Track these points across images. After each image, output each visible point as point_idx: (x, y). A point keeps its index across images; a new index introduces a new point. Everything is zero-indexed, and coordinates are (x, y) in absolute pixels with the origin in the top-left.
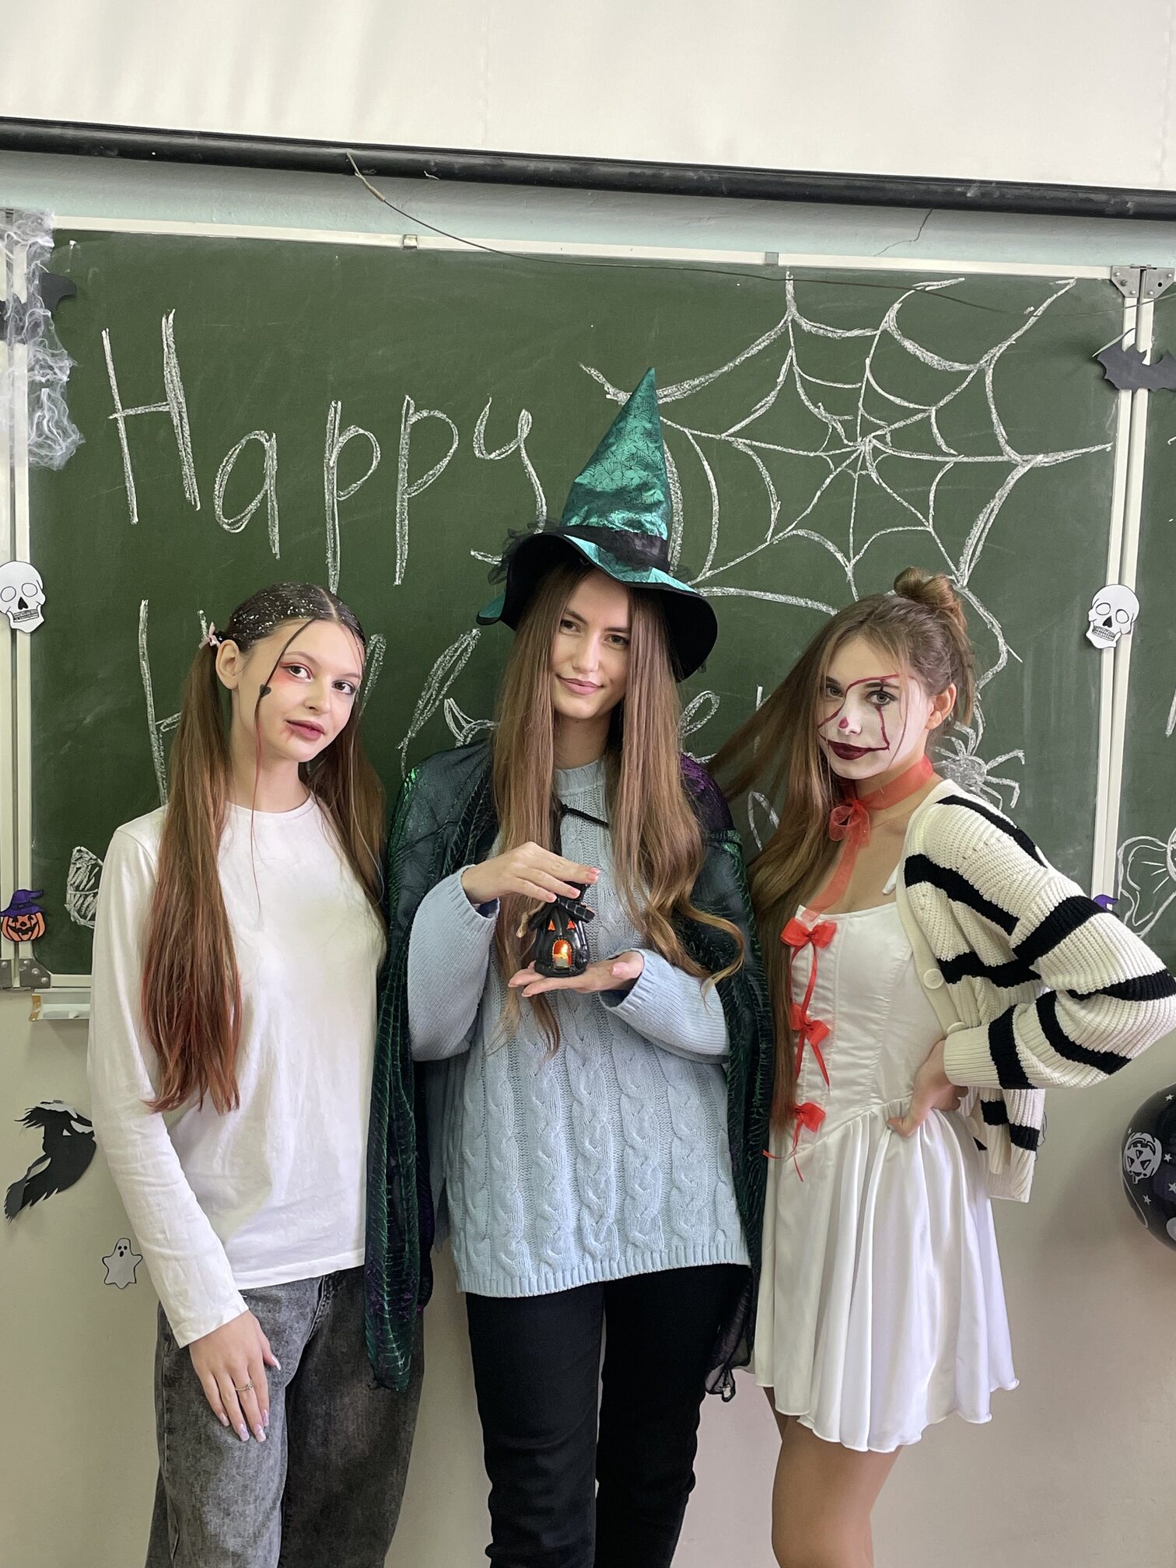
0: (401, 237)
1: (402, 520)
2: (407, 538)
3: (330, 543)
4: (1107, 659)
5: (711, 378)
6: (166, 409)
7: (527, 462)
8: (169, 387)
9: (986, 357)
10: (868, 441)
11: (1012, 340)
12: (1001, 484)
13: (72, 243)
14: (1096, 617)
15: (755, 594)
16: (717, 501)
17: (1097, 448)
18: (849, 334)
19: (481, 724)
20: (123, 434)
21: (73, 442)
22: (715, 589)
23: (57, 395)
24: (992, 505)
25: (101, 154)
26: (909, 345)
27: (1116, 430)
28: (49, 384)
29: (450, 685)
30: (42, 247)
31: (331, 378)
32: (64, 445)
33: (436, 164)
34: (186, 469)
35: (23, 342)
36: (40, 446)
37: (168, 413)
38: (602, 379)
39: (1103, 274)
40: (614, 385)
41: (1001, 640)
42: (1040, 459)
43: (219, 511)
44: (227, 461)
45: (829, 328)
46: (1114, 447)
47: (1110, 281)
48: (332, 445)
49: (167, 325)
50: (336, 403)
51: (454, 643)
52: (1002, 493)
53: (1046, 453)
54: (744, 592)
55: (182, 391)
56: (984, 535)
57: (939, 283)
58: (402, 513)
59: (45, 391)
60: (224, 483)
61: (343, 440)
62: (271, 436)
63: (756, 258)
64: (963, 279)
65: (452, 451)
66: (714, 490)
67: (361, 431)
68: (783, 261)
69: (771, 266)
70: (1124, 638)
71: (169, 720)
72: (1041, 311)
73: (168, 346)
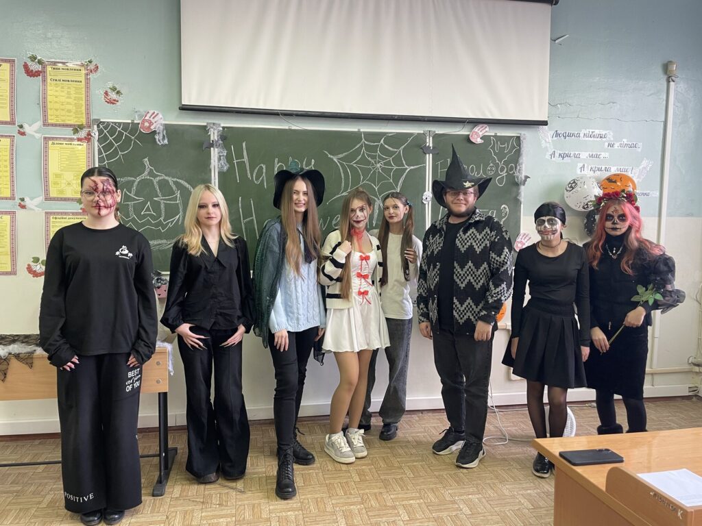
0: (289, 127)
4: (427, 206)
5: (348, 153)
8: (244, 156)
9: (401, 148)
10: (379, 164)
11: (406, 145)
12: (405, 172)
13: (226, 129)
14: (424, 198)
16: (350, 176)
17: (423, 165)
18: (374, 144)
20: (236, 165)
21: (228, 167)
23: (224, 158)
24: (403, 176)
25: (232, 113)
26: (386, 146)
27: (426, 161)
28: (222, 156)
30: (220, 130)
31: (275, 154)
33: (295, 113)
34: (248, 172)
35: (217, 148)
36: (221, 167)
37: (244, 161)
38: (327, 153)
39: (422, 132)
40: (330, 154)
42: (412, 167)
43: (254, 180)
44: (256, 170)
45: (370, 143)
46: (426, 165)
47: (424, 133)
48: (276, 166)
50: (277, 159)
52: (405, 174)
55: (247, 157)
56: (402, 182)
57: (391, 134)
60: (255, 174)
61: (278, 166)
62: (264, 165)
63: (356, 130)
64: (395, 133)
66: (350, 174)
67: (282, 164)
68: (362, 130)
69: (359, 131)
70: (430, 201)
71: (245, 220)
72: (411, 139)
73: (244, 148)
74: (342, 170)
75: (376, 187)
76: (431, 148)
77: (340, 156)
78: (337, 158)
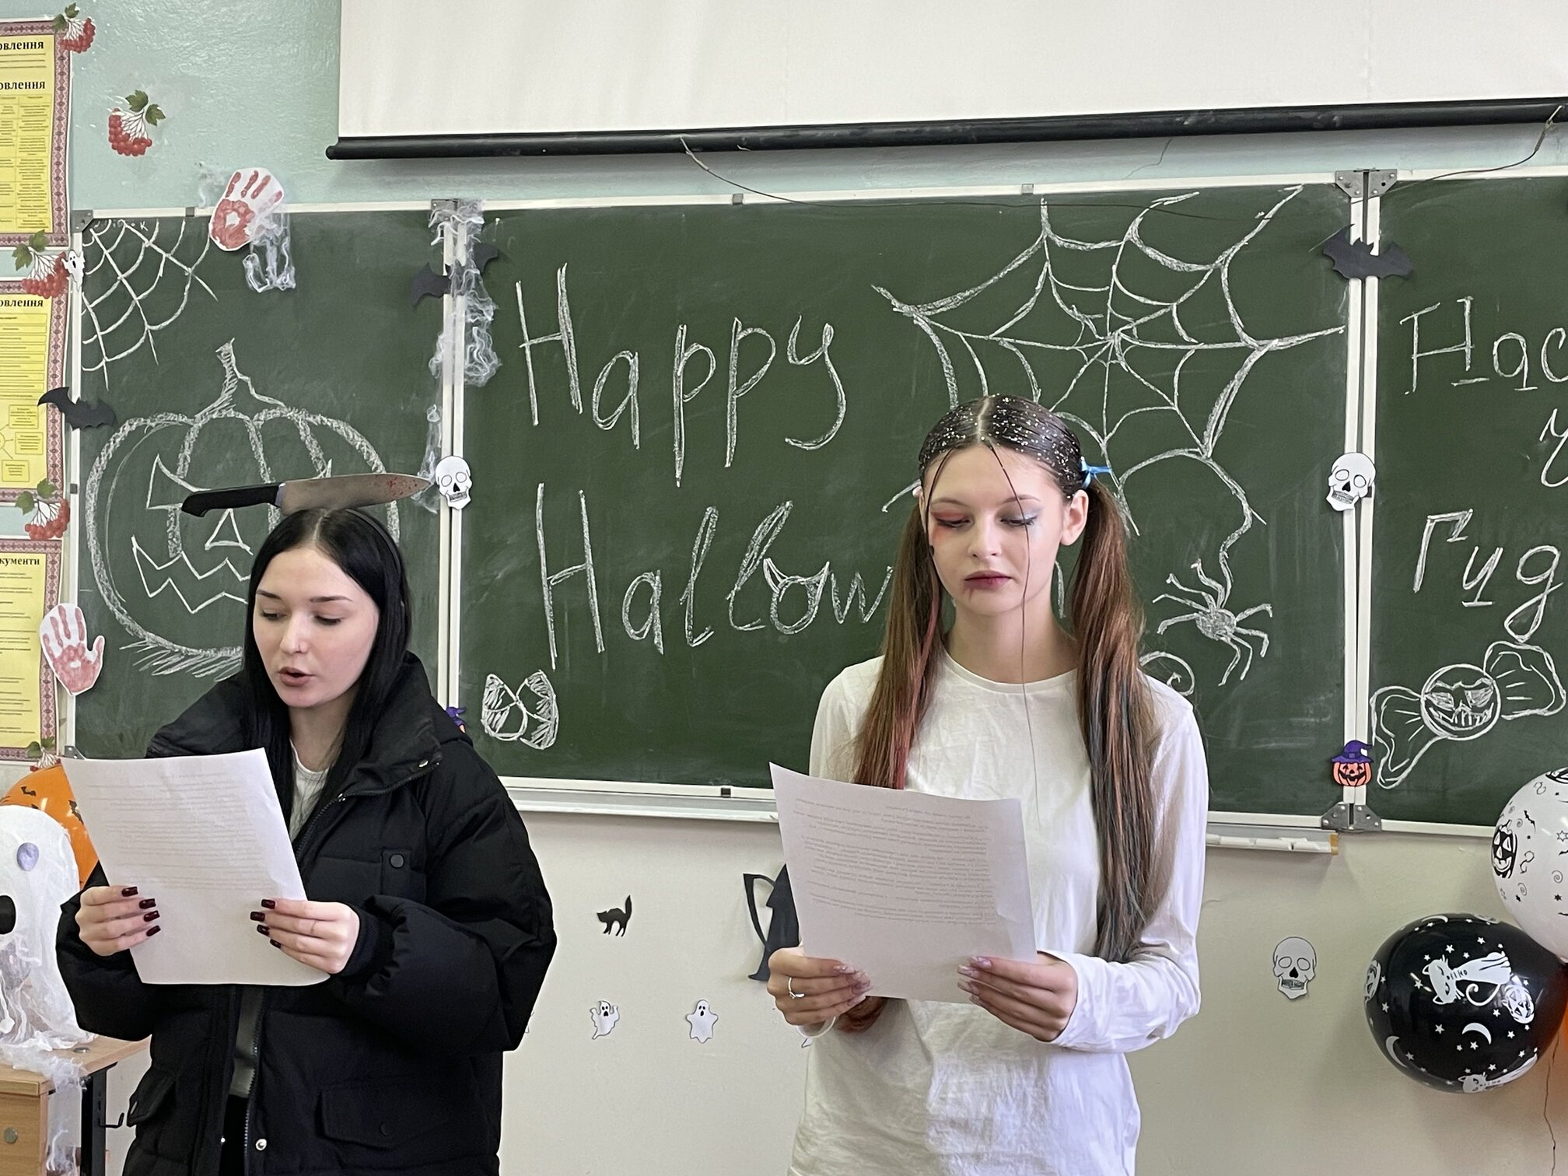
0: (730, 196)
1: (732, 416)
2: (735, 430)
3: (677, 436)
4: (1349, 522)
5: (979, 290)
6: (558, 338)
8: (561, 322)
9: (1221, 258)
10: (1116, 334)
11: (1244, 242)
12: (1240, 366)
13: (498, 220)
14: (1335, 482)
17: (1330, 331)
18: (1096, 246)
19: (794, 580)
20: (529, 359)
21: (494, 365)
23: (483, 331)
24: (1232, 385)
25: (509, 154)
26: (1150, 252)
27: (1347, 315)
28: (478, 324)
29: (769, 548)
30: (475, 225)
31: (679, 308)
32: (488, 368)
33: (745, 139)
34: (573, 382)
35: (461, 294)
36: (470, 369)
37: (561, 341)
38: (889, 296)
39: (1329, 179)
40: (899, 301)
41: (1245, 505)
42: (1275, 344)
43: (596, 414)
44: (602, 375)
45: (1079, 243)
47: (1336, 184)
48: (680, 359)
49: (561, 275)
51: (771, 514)
52: (1241, 375)
53: (1281, 337)
55: (571, 324)
56: (1226, 412)
57: (1176, 198)
58: (732, 410)
59: (475, 329)
60: (600, 391)
61: (687, 355)
62: (634, 355)
63: (1013, 190)
64: (1197, 193)
65: (771, 359)
67: (701, 347)
68: (1039, 190)
70: (1364, 501)
71: (556, 576)
72: (1270, 215)
73: (562, 291)
74: (950, 366)
75: (1103, 438)
76: (1375, 252)
77: (942, 307)
78: (929, 313)
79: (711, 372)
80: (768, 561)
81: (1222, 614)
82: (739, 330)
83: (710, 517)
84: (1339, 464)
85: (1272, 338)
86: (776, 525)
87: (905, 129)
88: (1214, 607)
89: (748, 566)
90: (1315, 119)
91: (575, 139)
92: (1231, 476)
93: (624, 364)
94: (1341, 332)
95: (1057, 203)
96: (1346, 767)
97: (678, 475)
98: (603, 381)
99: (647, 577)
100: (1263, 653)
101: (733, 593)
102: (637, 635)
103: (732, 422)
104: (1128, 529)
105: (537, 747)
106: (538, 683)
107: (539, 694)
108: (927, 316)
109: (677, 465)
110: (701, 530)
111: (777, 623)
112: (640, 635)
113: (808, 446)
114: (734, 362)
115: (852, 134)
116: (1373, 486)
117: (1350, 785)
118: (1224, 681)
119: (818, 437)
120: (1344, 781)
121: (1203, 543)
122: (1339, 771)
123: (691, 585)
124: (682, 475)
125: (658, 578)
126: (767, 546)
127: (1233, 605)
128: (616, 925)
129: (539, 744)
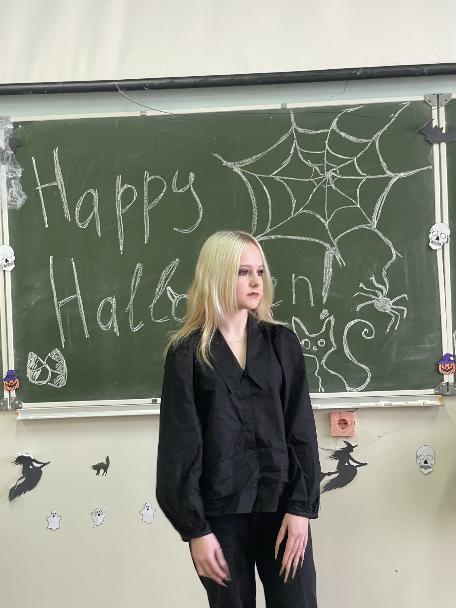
0: (140, 112)
1: (147, 218)
2: (149, 225)
3: (119, 230)
4: (439, 254)
5: (264, 154)
6: (56, 184)
7: (194, 192)
8: (57, 176)
9: (375, 136)
10: (329, 173)
11: (385, 128)
12: (387, 185)
13: (20, 126)
14: (433, 237)
15: (288, 237)
16: (270, 202)
17: (426, 168)
18: (318, 132)
19: (182, 296)
20: (41, 195)
21: (24, 199)
22: (272, 236)
23: (17, 182)
24: (383, 195)
25: (27, 93)
26: (343, 134)
27: (433, 160)
28: (14, 178)
29: (169, 281)
30: (9, 129)
31: (117, 167)
32: (21, 200)
33: (148, 84)
34: (65, 206)
35: (4, 164)
36: (12, 201)
37: (57, 185)
38: (221, 158)
39: (421, 98)
40: (226, 160)
41: (393, 249)
42: (402, 175)
43: (77, 220)
44: (80, 202)
45: (309, 131)
46: (433, 167)
47: (425, 101)
48: (119, 192)
49: (55, 153)
50: (119, 176)
51: (169, 265)
52: (387, 190)
53: (404, 171)
54: (284, 237)
55: (62, 177)
56: (381, 207)
57: (353, 109)
58: (146, 216)
59: (12, 181)
60: (79, 209)
61: (122, 190)
62: (95, 191)
63: (278, 106)
64: (363, 106)
65: (164, 190)
66: (269, 197)
67: (129, 186)
68: (289, 106)
69: (284, 109)
70: (445, 244)
71: (62, 302)
72: (396, 115)
73: (56, 161)
74: (252, 190)
75: (326, 221)
76: (444, 131)
77: (246, 162)
78: (241, 166)
79: (135, 198)
80: (169, 288)
81: (385, 300)
82: (148, 177)
83: (139, 268)
84: (433, 228)
85: (400, 172)
86: (172, 270)
87: (225, 79)
88: (382, 297)
89: (159, 291)
90: (416, 71)
91: (61, 85)
92: (386, 236)
93: (90, 196)
94: (431, 168)
95: (297, 112)
96: (444, 366)
97: (121, 249)
98: (80, 204)
99: (109, 299)
100: (405, 316)
101: (153, 304)
102: (105, 328)
103: (147, 222)
104: (340, 263)
105: (57, 387)
106: (56, 354)
107: (56, 360)
108: (240, 167)
109: (121, 244)
110: (135, 275)
111: (175, 317)
112: (107, 328)
113: (185, 232)
114: (146, 193)
115: (201, 81)
116: (449, 238)
117: (446, 374)
118: (388, 331)
119: (190, 227)
120: (444, 372)
121: (374, 268)
122: (442, 368)
123: (131, 302)
124: (123, 248)
125: (114, 299)
126: (168, 281)
127: (390, 296)
128: (102, 471)
129: (58, 385)
